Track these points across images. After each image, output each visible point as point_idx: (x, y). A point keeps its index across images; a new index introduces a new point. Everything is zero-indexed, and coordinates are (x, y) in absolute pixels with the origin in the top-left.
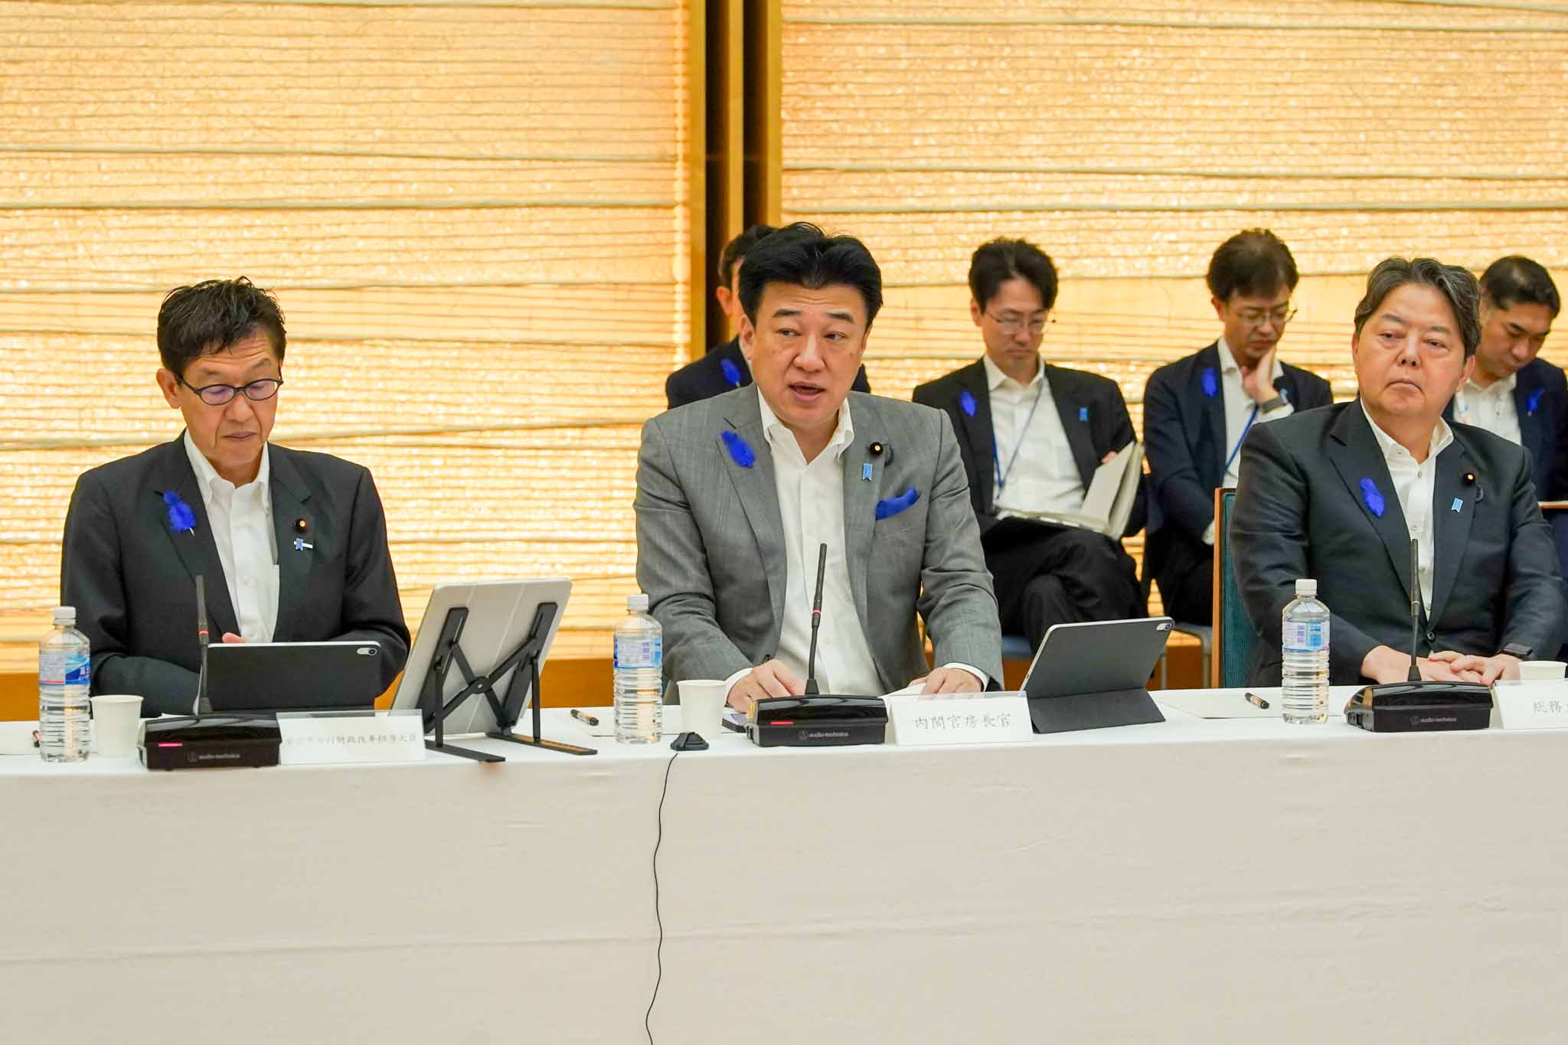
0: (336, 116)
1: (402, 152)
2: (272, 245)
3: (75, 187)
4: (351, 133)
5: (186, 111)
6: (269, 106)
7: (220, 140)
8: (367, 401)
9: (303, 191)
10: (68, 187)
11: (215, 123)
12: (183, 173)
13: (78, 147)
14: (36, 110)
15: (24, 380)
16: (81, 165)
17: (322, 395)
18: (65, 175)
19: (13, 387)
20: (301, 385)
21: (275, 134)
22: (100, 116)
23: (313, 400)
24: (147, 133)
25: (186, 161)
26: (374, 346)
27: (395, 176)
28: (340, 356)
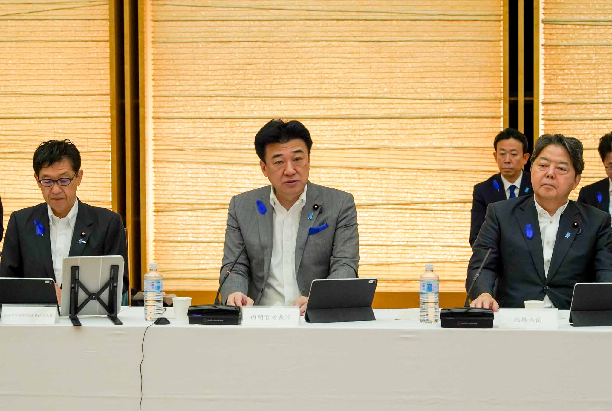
0: (369, 83)
1: (395, 97)
2: (345, 133)
3: (272, 110)
4: (376, 90)
5: (312, 82)
6: (343, 79)
7: (326, 93)
8: (382, 192)
9: (357, 112)
10: (269, 110)
11: (323, 86)
12: (311, 105)
13: (273, 95)
14: (257, 82)
15: (252, 182)
16: (273, 102)
17: (364, 189)
18: (268, 106)
19: (249, 185)
20: (356, 185)
21: (346, 90)
22: (281, 84)
23: (360, 191)
24: (298, 90)
25: (313, 101)
26: (384, 171)
27: (392, 106)
28: (371, 174)
